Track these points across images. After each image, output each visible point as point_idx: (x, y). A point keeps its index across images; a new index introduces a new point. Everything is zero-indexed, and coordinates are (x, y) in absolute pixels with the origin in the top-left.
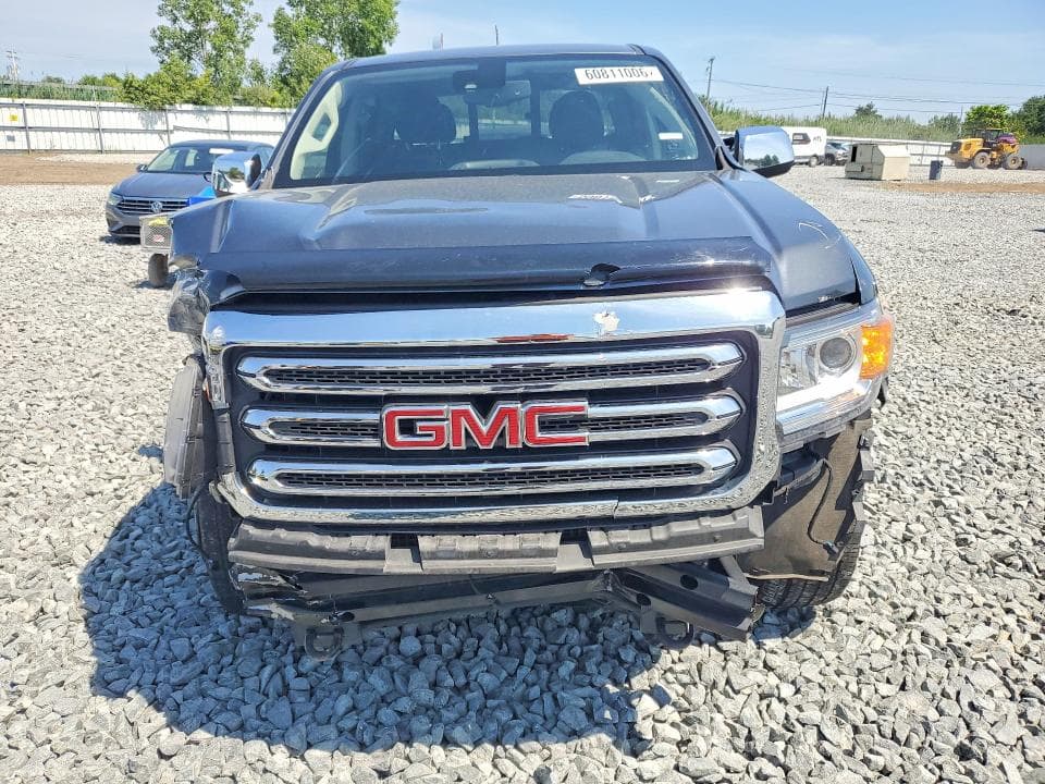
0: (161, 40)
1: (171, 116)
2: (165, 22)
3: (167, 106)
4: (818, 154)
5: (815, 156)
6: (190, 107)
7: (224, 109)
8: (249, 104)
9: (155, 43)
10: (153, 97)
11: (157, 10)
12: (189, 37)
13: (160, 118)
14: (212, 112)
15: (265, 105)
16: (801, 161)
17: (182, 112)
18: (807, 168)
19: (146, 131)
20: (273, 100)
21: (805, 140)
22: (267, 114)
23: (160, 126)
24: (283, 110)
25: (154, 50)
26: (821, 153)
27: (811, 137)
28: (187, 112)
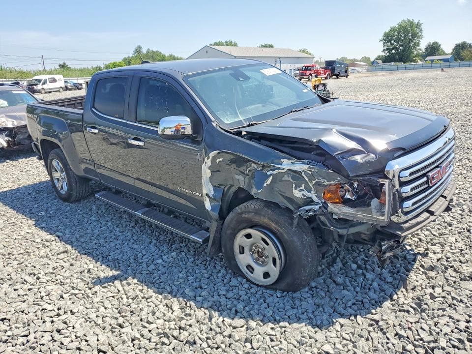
4: (62, 86)
5: (61, 87)
16: (55, 90)
18: (58, 93)
21: (54, 80)
26: (63, 85)
27: (57, 79)
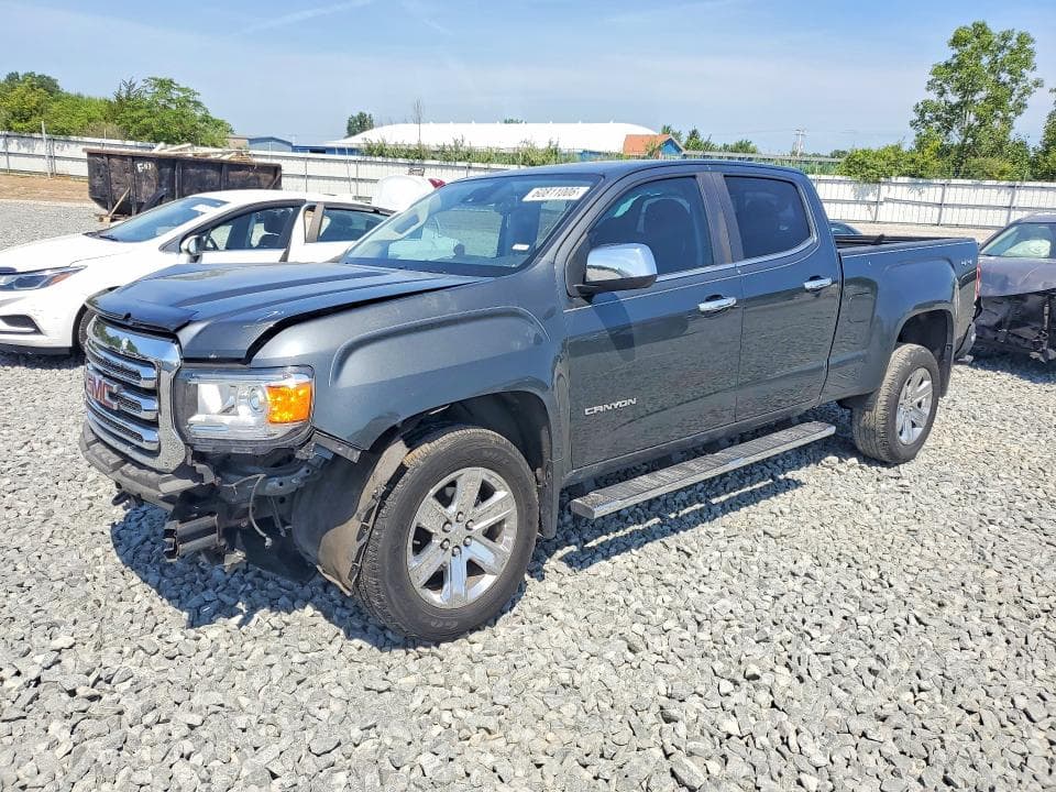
0: (922, 114)
1: (884, 188)
2: (933, 96)
3: (882, 179)
6: (906, 180)
7: (943, 182)
8: (972, 177)
9: (915, 117)
10: (871, 170)
11: (926, 85)
12: (952, 109)
13: (873, 190)
14: (928, 185)
15: (991, 177)
17: (897, 184)
19: (856, 202)
20: (1002, 173)
22: (990, 187)
23: (871, 198)
24: (1011, 183)
25: (913, 124)
28: (903, 184)
